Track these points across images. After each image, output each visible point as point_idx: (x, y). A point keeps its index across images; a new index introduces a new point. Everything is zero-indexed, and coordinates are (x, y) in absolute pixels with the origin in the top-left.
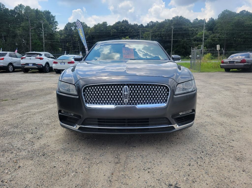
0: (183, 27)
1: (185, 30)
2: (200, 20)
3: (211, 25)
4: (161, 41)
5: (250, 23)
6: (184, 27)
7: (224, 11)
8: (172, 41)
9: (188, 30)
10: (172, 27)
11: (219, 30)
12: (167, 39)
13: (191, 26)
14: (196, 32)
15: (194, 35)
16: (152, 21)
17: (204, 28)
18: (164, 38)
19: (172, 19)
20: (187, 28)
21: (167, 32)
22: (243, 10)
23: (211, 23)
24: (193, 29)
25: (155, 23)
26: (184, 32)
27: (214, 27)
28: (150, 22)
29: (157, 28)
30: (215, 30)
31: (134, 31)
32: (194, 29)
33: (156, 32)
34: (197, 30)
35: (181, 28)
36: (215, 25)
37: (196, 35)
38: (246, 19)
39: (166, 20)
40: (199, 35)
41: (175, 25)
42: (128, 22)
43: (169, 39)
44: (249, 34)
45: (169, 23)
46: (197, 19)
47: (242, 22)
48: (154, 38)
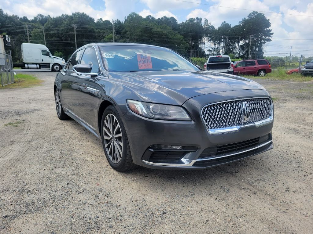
0: (87, 26)
1: (90, 31)
2: (105, 21)
3: (118, 28)
4: (60, 42)
5: (157, 30)
6: (89, 27)
7: (132, 13)
8: (76, 44)
9: (94, 32)
10: (74, 25)
11: (128, 35)
12: (68, 41)
13: (96, 27)
14: (103, 35)
15: (102, 39)
16: (40, 15)
17: (114, 31)
18: (63, 39)
19: (72, 15)
20: (93, 29)
21: (66, 31)
22: (149, 16)
23: (118, 26)
24: (99, 31)
25: (45, 17)
26: (89, 34)
27: (122, 31)
28: (38, 15)
29: (52, 24)
30: (124, 34)
31: (15, 26)
32: (101, 31)
33: (51, 30)
34: (104, 33)
35: (85, 28)
36: (123, 28)
37: (103, 38)
38: (153, 26)
39: (63, 15)
40: (107, 39)
41: (76, 23)
42: (3, 12)
43: (70, 41)
44: (158, 41)
45: (69, 19)
46: (101, 19)
47: (150, 28)
48: (48, 38)
